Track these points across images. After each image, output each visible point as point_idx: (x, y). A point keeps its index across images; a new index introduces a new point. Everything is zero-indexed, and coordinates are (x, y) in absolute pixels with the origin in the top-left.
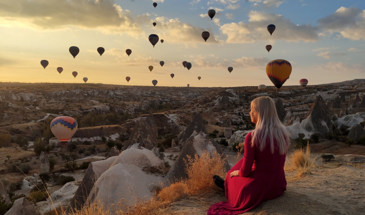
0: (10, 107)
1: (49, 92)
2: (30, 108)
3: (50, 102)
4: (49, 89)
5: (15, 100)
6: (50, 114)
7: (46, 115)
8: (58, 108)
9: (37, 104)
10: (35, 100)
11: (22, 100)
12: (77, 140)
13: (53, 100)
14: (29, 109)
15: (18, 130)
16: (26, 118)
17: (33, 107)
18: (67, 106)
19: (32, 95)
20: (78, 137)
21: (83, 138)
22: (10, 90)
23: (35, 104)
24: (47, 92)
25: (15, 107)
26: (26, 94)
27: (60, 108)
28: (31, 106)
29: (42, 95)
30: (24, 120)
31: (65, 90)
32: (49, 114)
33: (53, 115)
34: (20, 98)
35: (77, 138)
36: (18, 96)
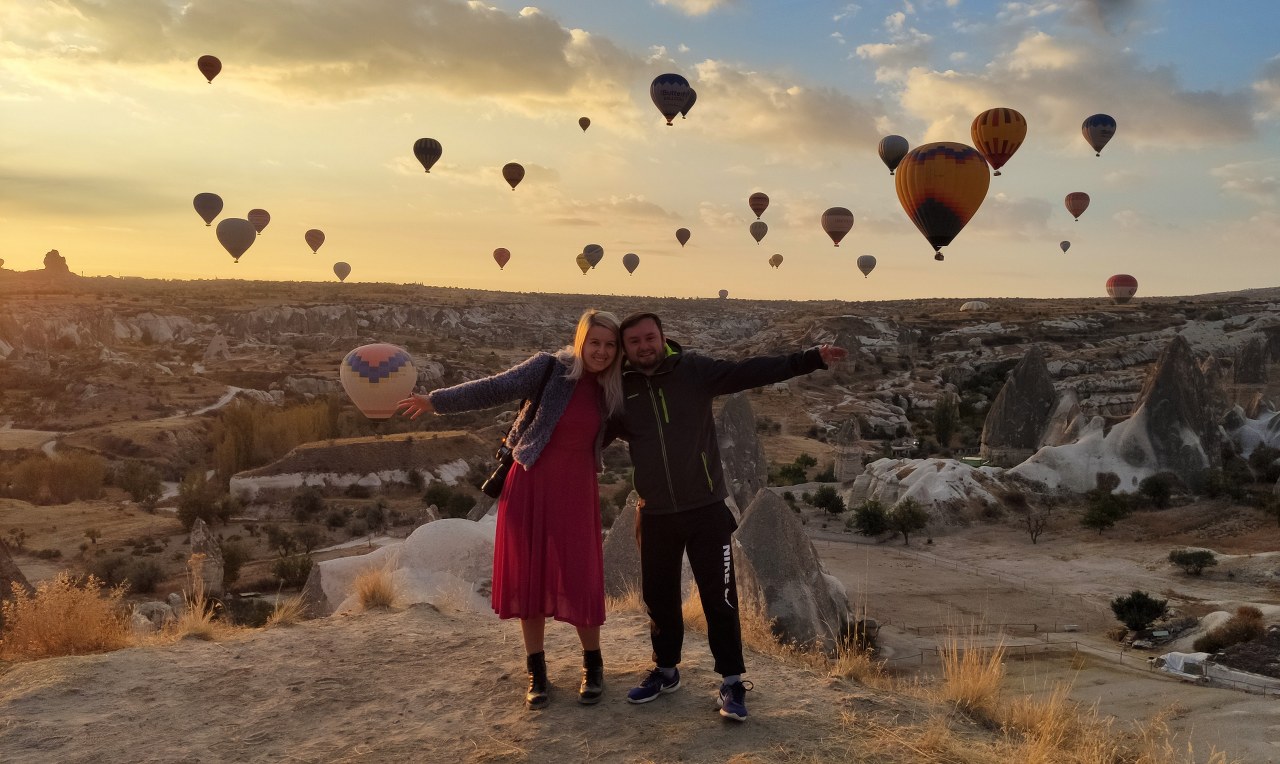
0: (105, 364)
1: (236, 314)
2: (172, 368)
3: (241, 346)
4: (240, 304)
5: (122, 339)
6: (239, 390)
7: (226, 393)
8: (266, 368)
9: (197, 354)
10: (191, 340)
11: (147, 339)
12: (325, 480)
13: (250, 342)
14: (167, 370)
15: (128, 442)
16: (158, 400)
17: (183, 364)
18: (297, 363)
19: (181, 321)
20: (327, 470)
21: (344, 473)
22: (108, 303)
23: (192, 354)
24: (231, 311)
25: (122, 364)
26: (160, 318)
27: (272, 370)
28: (177, 362)
29: (213, 322)
30: (150, 408)
31: (291, 306)
32: (234, 390)
33: (248, 391)
34: (139, 334)
35: (322, 475)
36: (135, 327)
